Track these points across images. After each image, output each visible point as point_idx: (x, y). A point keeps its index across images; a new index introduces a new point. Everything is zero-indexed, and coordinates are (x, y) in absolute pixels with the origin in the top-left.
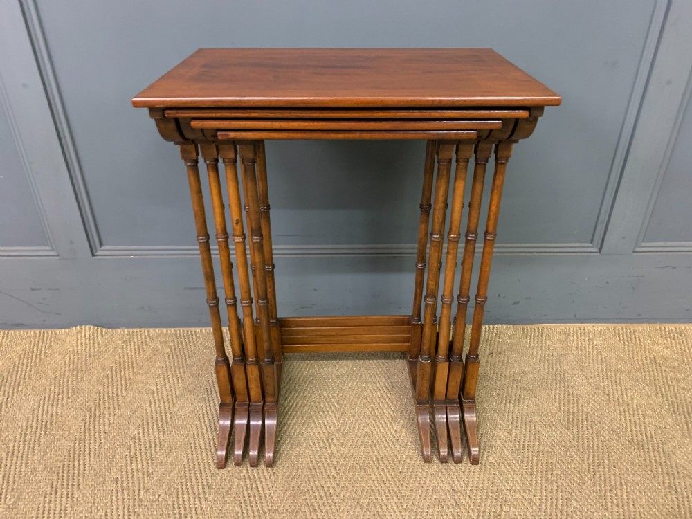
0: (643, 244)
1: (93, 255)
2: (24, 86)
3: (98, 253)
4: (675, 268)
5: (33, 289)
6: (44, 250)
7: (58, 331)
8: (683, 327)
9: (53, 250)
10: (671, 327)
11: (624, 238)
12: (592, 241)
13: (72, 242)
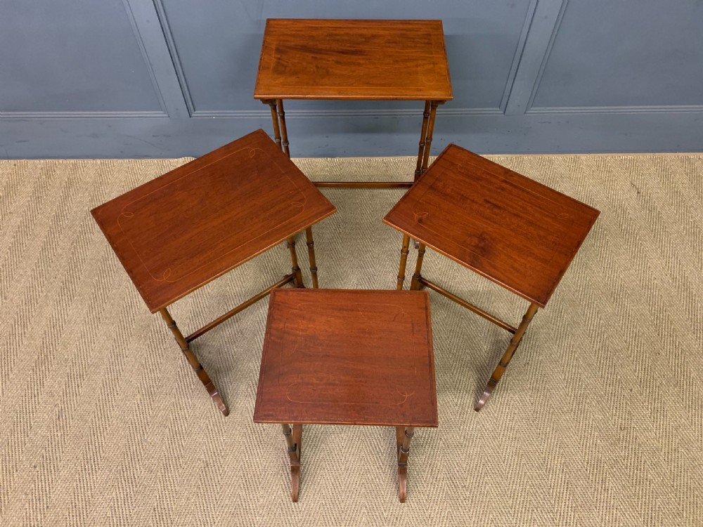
0: (532, 109)
1: (190, 117)
2: (148, 21)
3: (193, 115)
4: (550, 123)
5: (154, 136)
6: (160, 114)
7: (171, 160)
8: (553, 157)
9: (165, 113)
10: (546, 156)
11: (519, 106)
12: (500, 107)
13: (177, 109)
